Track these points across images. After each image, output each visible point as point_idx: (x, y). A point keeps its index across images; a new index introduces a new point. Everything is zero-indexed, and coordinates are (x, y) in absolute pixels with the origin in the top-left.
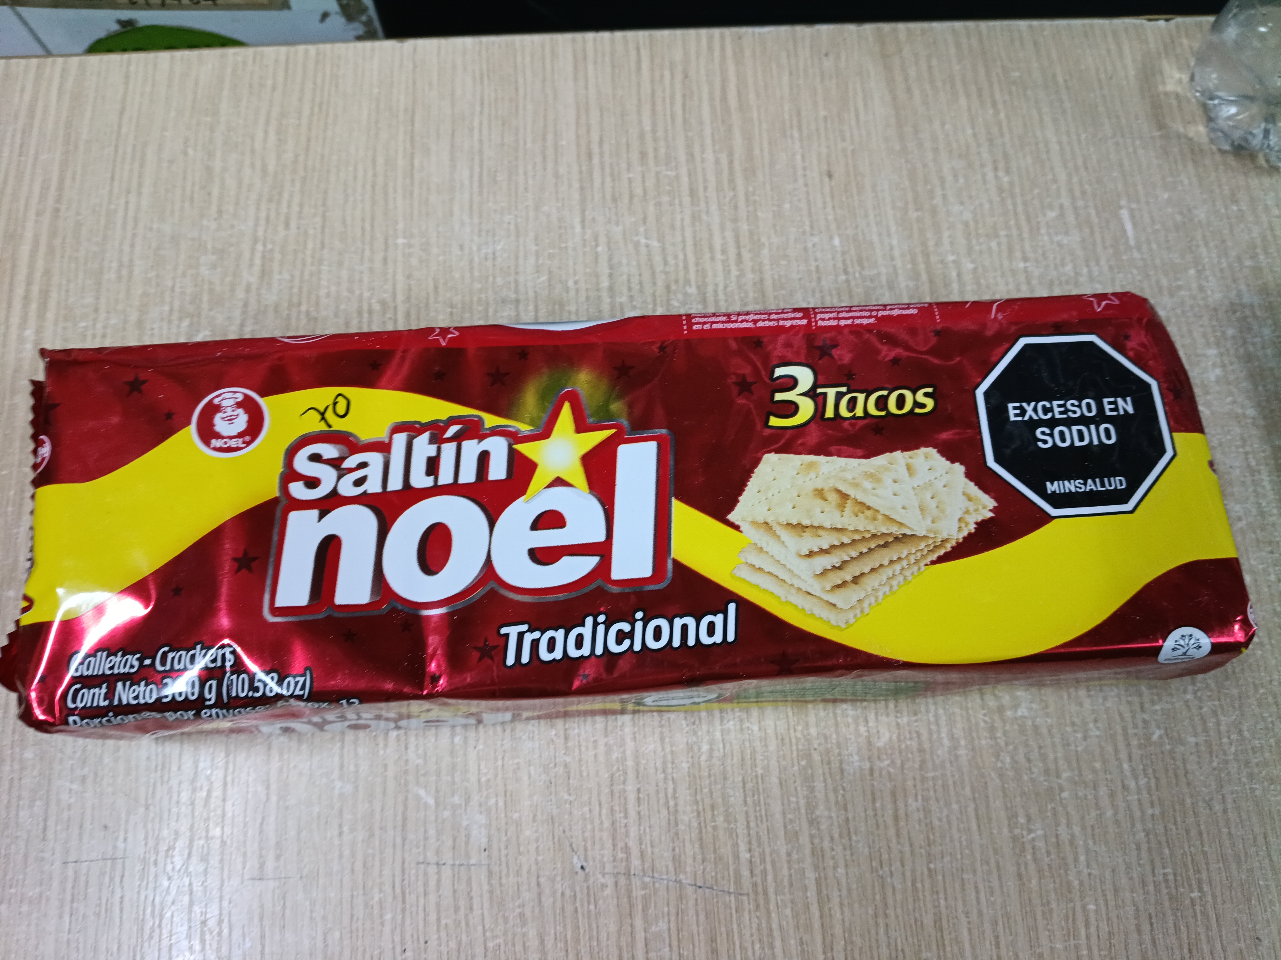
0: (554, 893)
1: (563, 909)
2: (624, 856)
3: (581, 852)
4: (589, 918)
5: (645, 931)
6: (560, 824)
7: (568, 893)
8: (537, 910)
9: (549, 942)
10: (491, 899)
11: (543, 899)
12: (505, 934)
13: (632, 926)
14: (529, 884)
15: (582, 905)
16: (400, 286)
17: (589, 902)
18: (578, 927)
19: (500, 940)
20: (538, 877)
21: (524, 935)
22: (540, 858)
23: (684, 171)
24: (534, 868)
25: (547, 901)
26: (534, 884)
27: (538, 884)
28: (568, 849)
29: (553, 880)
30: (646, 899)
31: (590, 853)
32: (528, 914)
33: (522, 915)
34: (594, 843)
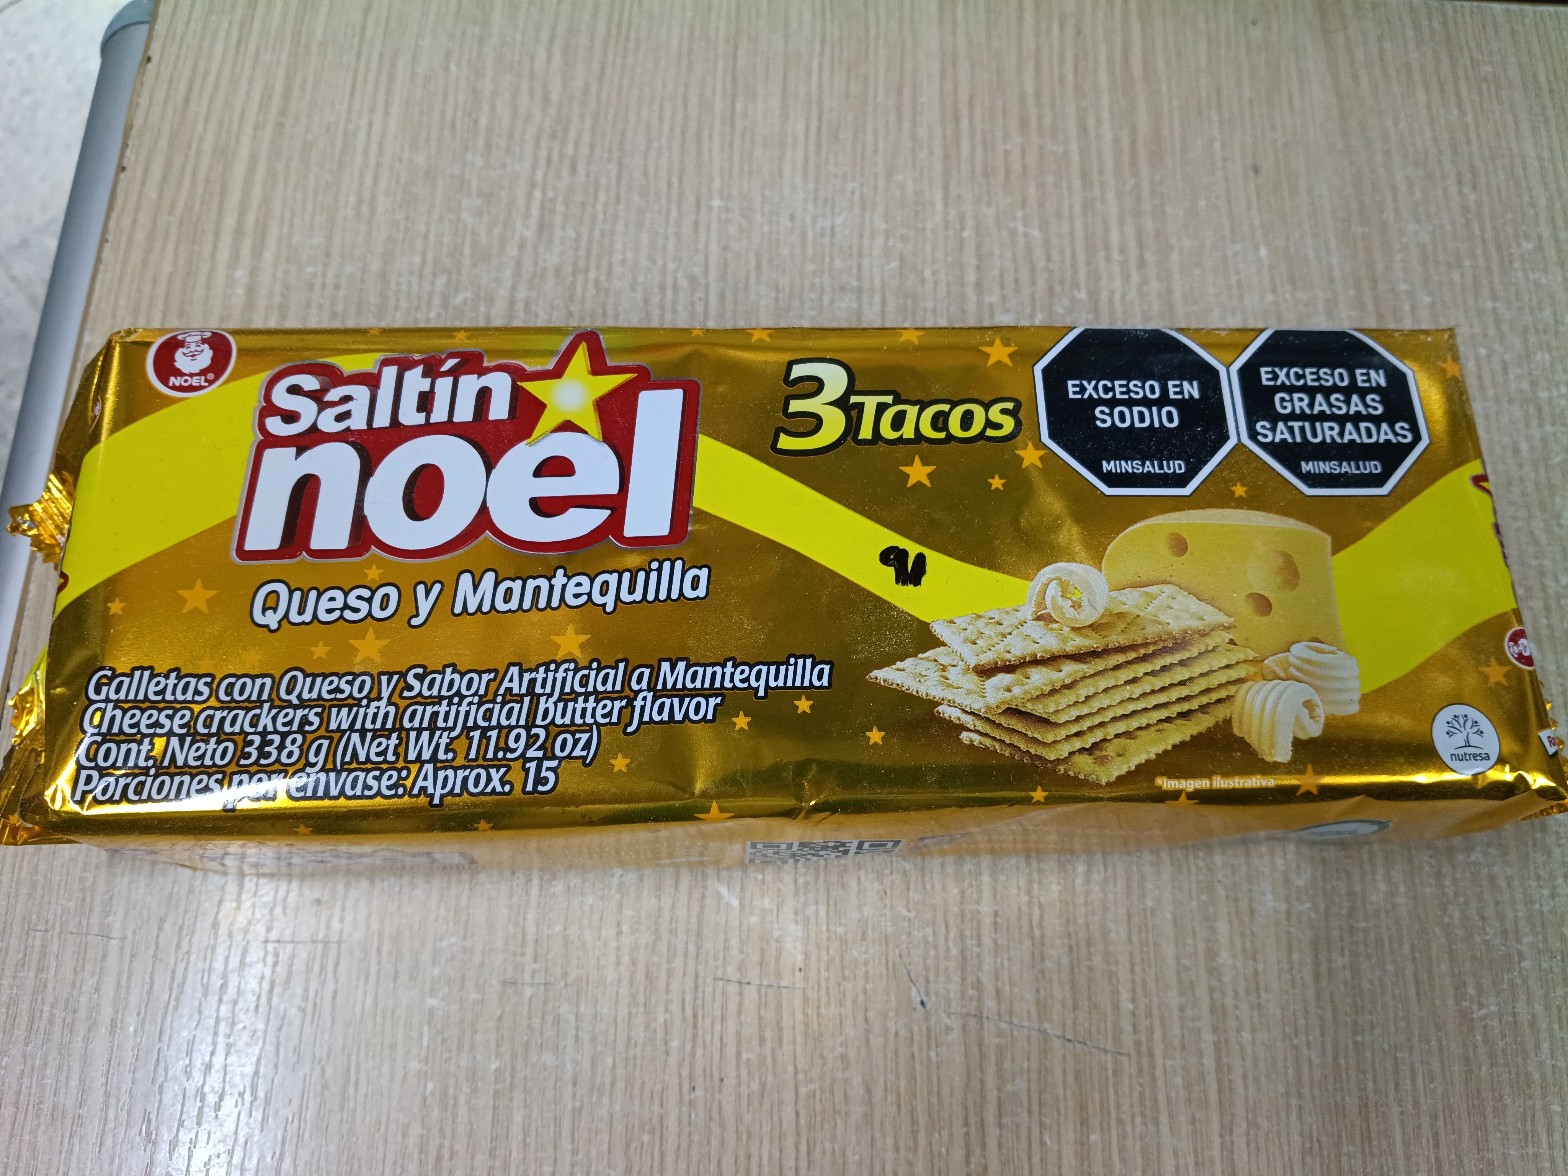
0: (886, 1031)
1: (896, 1053)
2: (975, 993)
3: (921, 983)
4: (928, 1068)
5: (999, 1089)
6: (896, 946)
7: (903, 1033)
8: (863, 1051)
9: (878, 1093)
10: (806, 1034)
11: (872, 1039)
12: (822, 1077)
13: (982, 1081)
14: (855, 1018)
15: (920, 1050)
16: (713, 258)
17: (929, 1047)
18: (915, 1078)
19: (816, 1086)
20: (866, 1010)
21: (846, 1081)
22: (869, 987)
23: (1074, 147)
24: (861, 998)
25: (876, 1041)
26: (860, 1018)
27: (866, 1020)
28: (905, 979)
29: (885, 1015)
30: (1000, 1051)
31: (932, 986)
32: (852, 1056)
33: (844, 1057)
34: (937, 974)
